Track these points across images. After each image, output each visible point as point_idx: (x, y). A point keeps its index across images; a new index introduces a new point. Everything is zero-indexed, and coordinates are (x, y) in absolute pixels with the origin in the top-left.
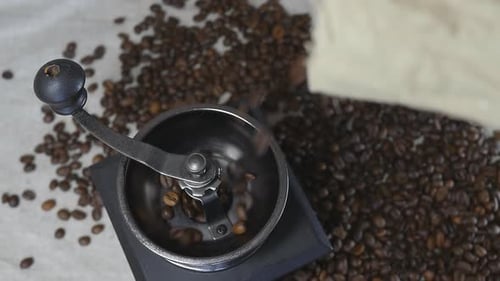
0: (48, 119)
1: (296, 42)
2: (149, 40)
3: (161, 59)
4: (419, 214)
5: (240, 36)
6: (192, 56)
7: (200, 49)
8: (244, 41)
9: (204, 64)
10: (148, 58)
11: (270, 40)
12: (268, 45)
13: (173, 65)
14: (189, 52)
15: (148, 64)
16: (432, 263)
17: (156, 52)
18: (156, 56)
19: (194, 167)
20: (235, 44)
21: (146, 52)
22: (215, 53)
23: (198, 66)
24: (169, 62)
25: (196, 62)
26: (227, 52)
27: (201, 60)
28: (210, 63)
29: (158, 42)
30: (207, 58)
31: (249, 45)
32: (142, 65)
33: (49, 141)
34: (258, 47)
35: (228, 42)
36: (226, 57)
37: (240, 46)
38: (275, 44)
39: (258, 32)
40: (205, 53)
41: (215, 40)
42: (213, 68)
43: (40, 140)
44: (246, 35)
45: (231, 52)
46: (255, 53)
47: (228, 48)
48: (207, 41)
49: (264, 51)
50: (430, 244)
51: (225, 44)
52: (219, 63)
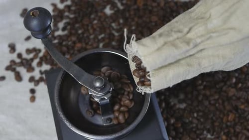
0: (12, 51)
1: (150, 8)
2: (68, 7)
3: (75, 18)
4: (219, 103)
5: (119, 5)
6: (92, 16)
7: (96, 12)
8: (121, 8)
9: (99, 20)
10: (68, 17)
11: (135, 7)
12: (135, 10)
13: (81, 21)
14: (91, 14)
15: (67, 20)
16: (226, 131)
17: (72, 14)
18: (72, 16)
19: (98, 84)
20: (116, 9)
21: (66, 14)
22: (105, 14)
23: (95, 22)
24: (79, 19)
25: (94, 19)
26: (112, 14)
27: (97, 18)
28: (102, 20)
29: (73, 8)
30: (100, 17)
31: (124, 10)
32: (64, 21)
33: (13, 63)
34: (129, 11)
35: (112, 8)
36: (111, 16)
37: (119, 10)
38: (138, 9)
39: (129, 3)
40: (99, 14)
41: (105, 7)
42: (104, 23)
43: (7, 63)
44: (122, 4)
45: (114, 14)
46: (127, 15)
47: (112, 12)
48: (101, 7)
49: (132, 13)
50: (224, 120)
51: (111, 9)
52: (107, 20)
